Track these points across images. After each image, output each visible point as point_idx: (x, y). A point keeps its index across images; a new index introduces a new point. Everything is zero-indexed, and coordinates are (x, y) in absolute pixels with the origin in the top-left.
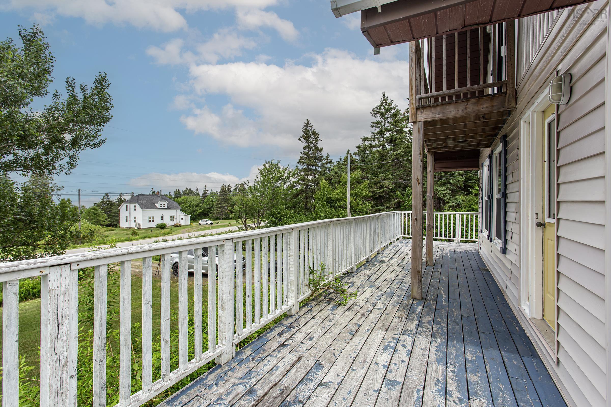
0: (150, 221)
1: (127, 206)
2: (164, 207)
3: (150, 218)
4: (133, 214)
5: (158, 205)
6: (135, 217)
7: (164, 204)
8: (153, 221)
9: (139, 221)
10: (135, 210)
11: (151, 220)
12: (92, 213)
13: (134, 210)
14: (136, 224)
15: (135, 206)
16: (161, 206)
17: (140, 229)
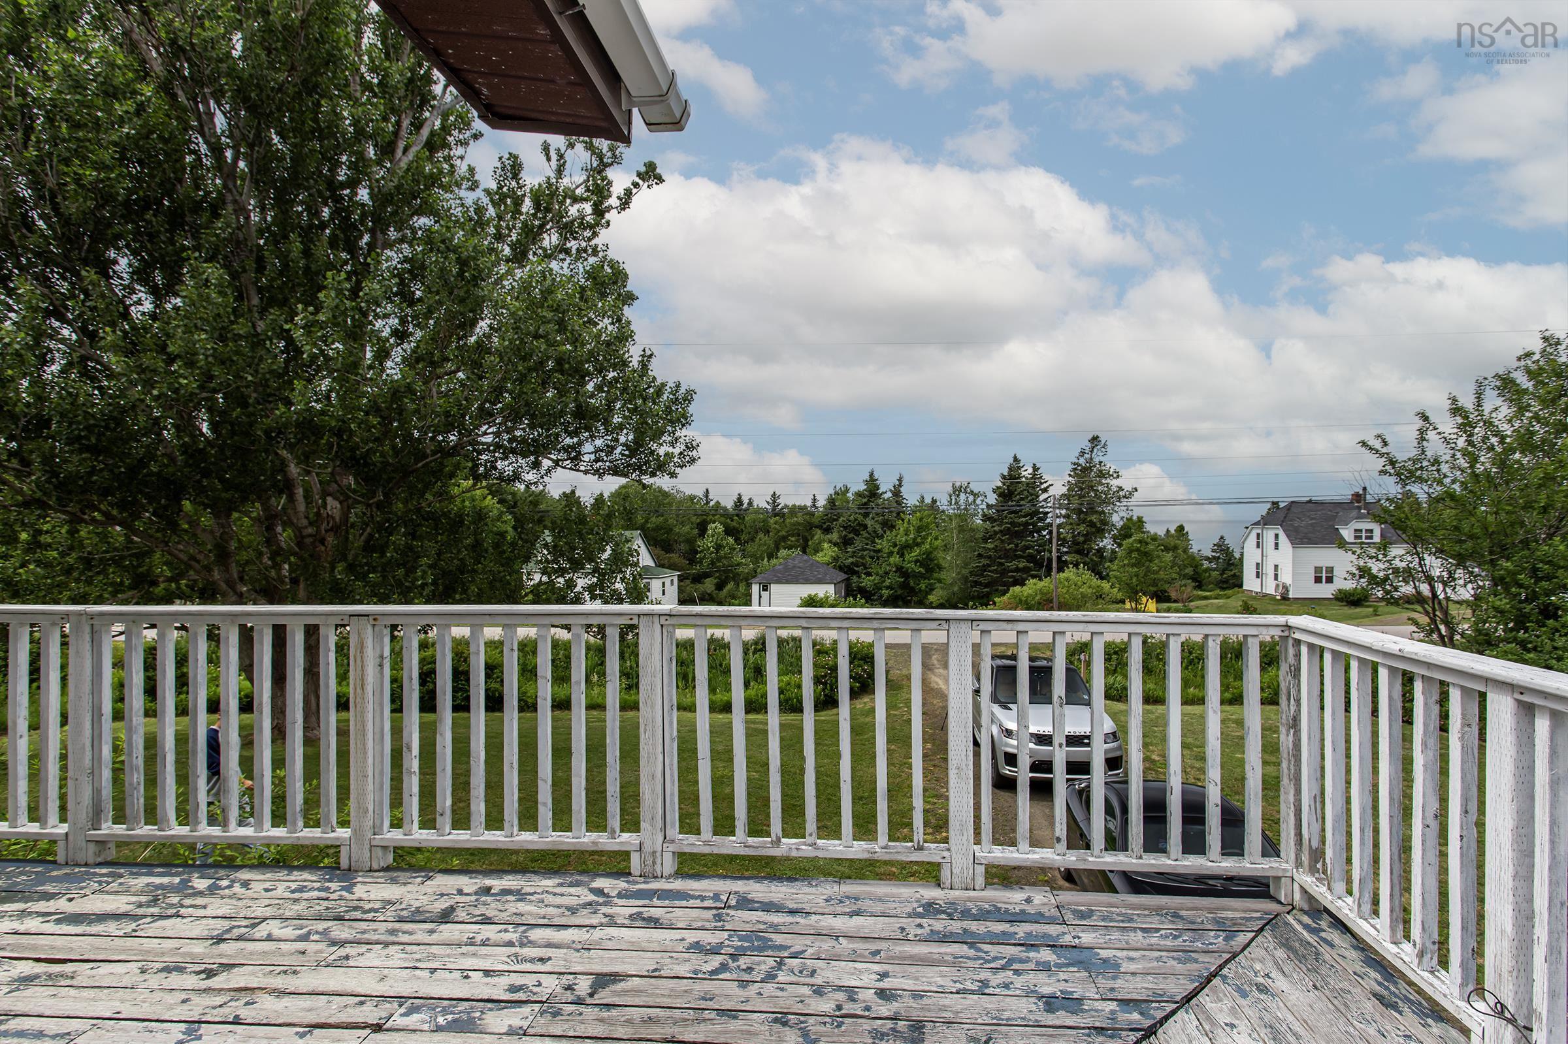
0: (1318, 580)
1: (1258, 535)
2: (1371, 538)
3: (1318, 570)
4: (1273, 557)
5: (1347, 534)
6: (1276, 567)
7: (1371, 531)
8: (1330, 580)
9: (1286, 577)
10: (1277, 546)
11: (1324, 576)
12: (1138, 550)
13: (1273, 546)
14: (1277, 586)
15: (1277, 536)
16: (1356, 537)
17: (1288, 599)
